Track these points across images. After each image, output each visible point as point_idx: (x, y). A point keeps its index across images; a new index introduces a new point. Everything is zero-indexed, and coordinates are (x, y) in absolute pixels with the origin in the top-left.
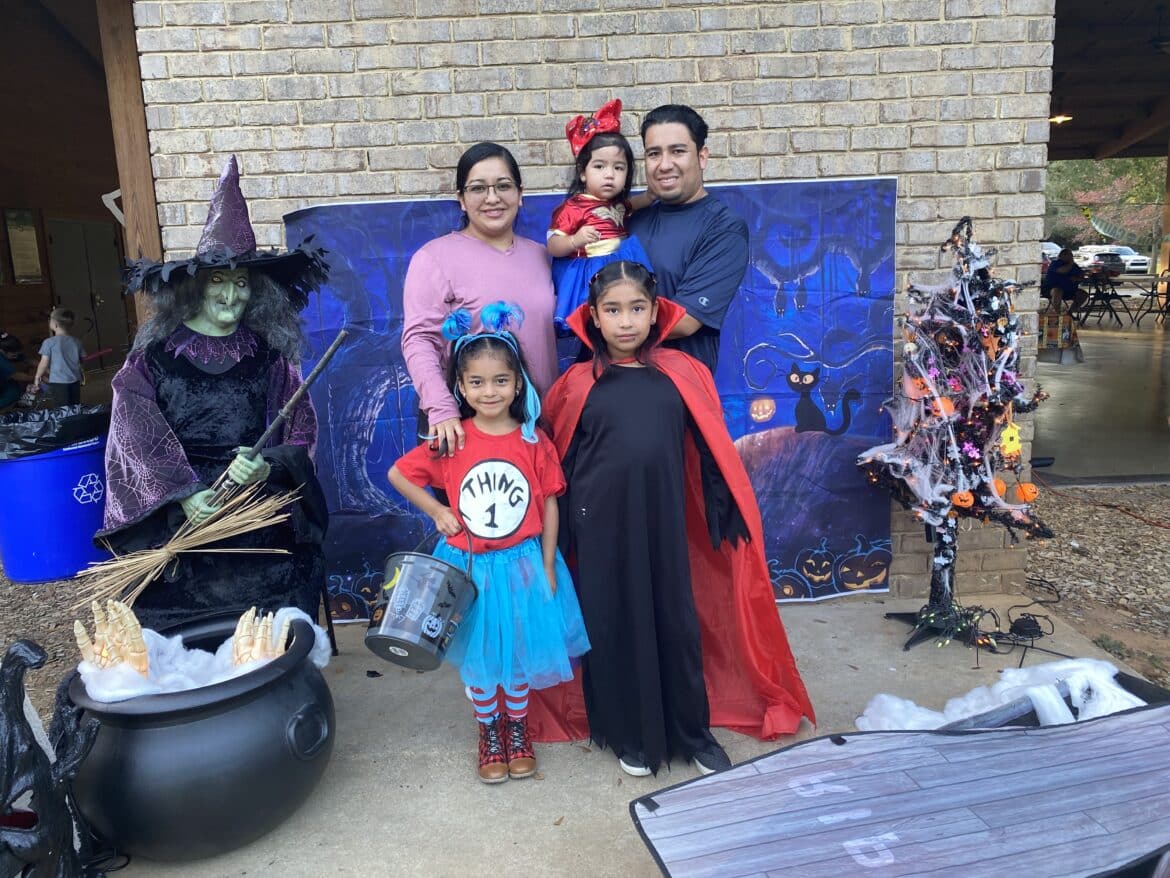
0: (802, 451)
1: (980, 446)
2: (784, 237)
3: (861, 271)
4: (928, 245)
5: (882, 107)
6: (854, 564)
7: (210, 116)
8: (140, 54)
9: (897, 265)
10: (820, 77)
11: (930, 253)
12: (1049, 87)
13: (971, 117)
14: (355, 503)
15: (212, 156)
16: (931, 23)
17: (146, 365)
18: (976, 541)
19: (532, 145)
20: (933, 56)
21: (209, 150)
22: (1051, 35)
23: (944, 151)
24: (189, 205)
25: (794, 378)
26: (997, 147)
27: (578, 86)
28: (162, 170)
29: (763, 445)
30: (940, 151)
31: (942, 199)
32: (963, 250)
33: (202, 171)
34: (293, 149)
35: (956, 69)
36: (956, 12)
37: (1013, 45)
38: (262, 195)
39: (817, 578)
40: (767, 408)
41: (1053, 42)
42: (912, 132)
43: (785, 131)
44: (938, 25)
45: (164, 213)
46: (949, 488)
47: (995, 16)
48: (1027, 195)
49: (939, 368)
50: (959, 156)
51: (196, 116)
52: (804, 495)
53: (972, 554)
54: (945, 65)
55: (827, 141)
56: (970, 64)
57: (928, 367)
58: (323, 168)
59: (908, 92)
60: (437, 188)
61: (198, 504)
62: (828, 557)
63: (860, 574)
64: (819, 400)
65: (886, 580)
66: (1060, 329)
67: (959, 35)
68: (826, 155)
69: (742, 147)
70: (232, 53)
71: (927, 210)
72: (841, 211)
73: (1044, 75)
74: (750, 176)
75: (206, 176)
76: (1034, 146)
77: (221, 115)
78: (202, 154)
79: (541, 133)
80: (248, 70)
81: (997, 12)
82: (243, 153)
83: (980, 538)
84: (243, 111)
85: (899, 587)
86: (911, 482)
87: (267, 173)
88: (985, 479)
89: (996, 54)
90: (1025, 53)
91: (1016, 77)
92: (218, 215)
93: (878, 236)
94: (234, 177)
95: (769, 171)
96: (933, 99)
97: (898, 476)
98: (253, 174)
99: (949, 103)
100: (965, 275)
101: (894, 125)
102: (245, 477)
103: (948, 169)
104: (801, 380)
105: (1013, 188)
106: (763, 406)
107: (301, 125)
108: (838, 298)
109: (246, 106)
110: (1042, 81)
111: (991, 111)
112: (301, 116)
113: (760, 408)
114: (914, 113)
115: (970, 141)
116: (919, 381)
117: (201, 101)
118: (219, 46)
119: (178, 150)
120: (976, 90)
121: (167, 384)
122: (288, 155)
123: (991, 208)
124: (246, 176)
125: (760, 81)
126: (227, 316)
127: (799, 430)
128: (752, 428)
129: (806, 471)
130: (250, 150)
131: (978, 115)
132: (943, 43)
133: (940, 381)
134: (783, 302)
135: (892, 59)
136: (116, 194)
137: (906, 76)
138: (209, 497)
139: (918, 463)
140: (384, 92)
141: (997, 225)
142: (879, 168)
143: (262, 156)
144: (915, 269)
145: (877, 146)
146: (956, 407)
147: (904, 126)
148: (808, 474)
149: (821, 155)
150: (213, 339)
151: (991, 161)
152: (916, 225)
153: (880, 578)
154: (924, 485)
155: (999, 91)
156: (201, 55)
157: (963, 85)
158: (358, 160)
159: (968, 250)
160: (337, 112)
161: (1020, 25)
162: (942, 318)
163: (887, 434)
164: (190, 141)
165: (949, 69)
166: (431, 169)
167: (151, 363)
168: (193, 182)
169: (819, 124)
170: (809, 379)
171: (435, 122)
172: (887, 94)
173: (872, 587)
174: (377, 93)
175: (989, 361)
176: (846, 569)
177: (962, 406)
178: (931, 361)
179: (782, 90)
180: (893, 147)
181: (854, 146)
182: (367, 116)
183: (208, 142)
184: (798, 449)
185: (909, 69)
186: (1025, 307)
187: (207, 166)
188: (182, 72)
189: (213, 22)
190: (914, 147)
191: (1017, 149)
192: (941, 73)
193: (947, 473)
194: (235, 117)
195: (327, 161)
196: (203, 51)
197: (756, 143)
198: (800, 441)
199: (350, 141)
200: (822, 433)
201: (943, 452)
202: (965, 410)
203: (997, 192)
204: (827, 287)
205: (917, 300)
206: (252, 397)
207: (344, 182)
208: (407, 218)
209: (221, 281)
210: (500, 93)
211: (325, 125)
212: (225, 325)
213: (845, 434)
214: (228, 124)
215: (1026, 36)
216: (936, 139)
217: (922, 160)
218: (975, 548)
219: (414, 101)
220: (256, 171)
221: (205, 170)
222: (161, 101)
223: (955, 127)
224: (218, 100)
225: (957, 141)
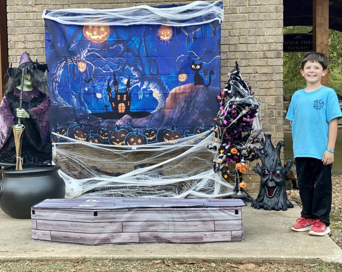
4: (246, 74)
5: (229, 31)
7: (26, 31)
8: (7, 13)
11: (246, 76)
12: (282, 26)
13: (258, 35)
15: (26, 43)
16: (244, 7)
20: (245, 17)
21: (25, 41)
22: (282, 10)
23: (250, 45)
24: (18, 57)
25: (193, 66)
26: (267, 44)
28: (11, 46)
30: (248, 45)
31: (250, 60)
33: (22, 47)
35: (252, 20)
36: (252, 3)
37: (271, 13)
38: (40, 54)
41: (283, 12)
42: (239, 39)
44: (246, 7)
45: (10, 59)
47: (264, 5)
48: (277, 59)
50: (255, 46)
51: (22, 31)
54: (249, 19)
56: (257, 19)
59: (238, 27)
67: (253, 10)
70: (34, 13)
71: (245, 63)
73: (280, 22)
75: (24, 48)
76: (278, 44)
77: (29, 30)
78: (23, 42)
80: (38, 18)
81: (265, 4)
82: (35, 42)
84: (36, 30)
87: (42, 48)
89: (265, 16)
90: (274, 15)
91: (272, 23)
96: (246, 29)
98: (38, 48)
99: (251, 31)
101: (234, 37)
103: (251, 50)
104: (196, 67)
105: (272, 57)
109: (37, 28)
110: (280, 24)
111: (264, 33)
114: (240, 33)
115: (258, 42)
117: (24, 26)
118: (31, 11)
119: (16, 40)
120: (259, 27)
123: (266, 63)
124: (36, 49)
127: (195, 85)
130: (37, 41)
131: (260, 34)
132: (248, 13)
135: (232, 17)
137: (237, 22)
141: (268, 68)
142: (229, 50)
143: (41, 43)
145: (228, 43)
147: (237, 37)
151: (265, 48)
152: (242, 67)
155: (266, 27)
156: (25, 13)
157: (255, 25)
161: (272, 8)
164: (20, 38)
165: (250, 20)
168: (20, 50)
170: (198, 67)
172: (231, 28)
180: (233, 43)
183: (25, 38)
185: (238, 20)
186: (278, 94)
188: (19, 18)
189: (29, 4)
190: (240, 44)
191: (273, 45)
192: (248, 21)
194: (34, 31)
203: (267, 58)
214: (31, 33)
215: (274, 11)
216: (247, 41)
217: (243, 48)
221: (24, 46)
222: (12, 26)
223: (253, 38)
224: (29, 26)
225: (254, 42)
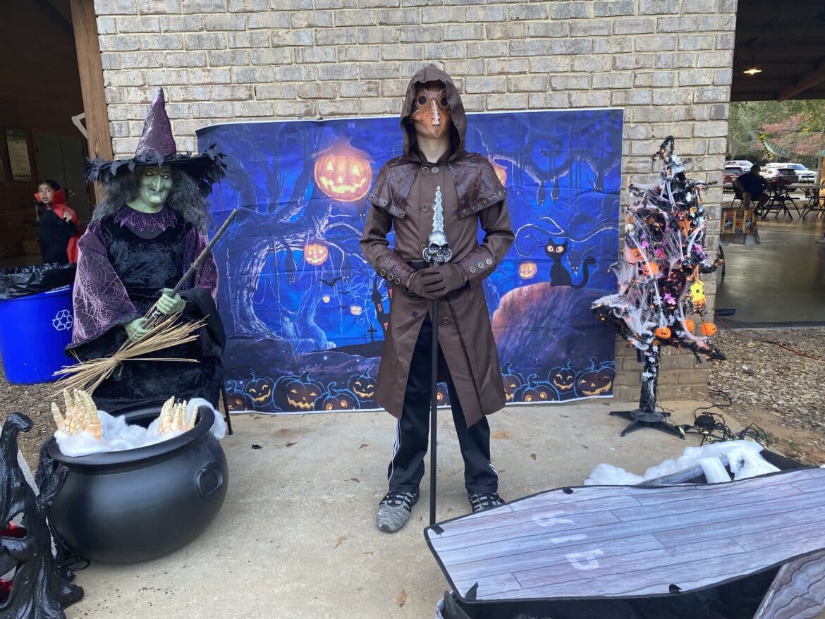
0: (555, 300)
1: (676, 296)
2: (545, 150)
3: (597, 174)
4: (645, 156)
5: (614, 59)
6: (589, 378)
7: (146, 60)
8: (97, 16)
9: (623, 170)
10: (571, 37)
11: (646, 162)
12: (732, 45)
13: (677, 66)
14: (245, 331)
15: (146, 89)
17: (100, 232)
18: (674, 363)
19: (369, 83)
20: (651, 23)
21: (145, 84)
22: (735, 8)
23: (658, 90)
24: (131, 123)
25: (550, 248)
26: (695, 88)
27: (402, 42)
28: (112, 98)
29: (528, 296)
30: (655, 90)
31: (656, 124)
32: (667, 159)
33: (140, 99)
34: (203, 84)
35: (667, 32)
37: (708, 15)
38: (181, 116)
39: (563, 387)
40: (531, 269)
41: (736, 13)
42: (635, 77)
43: (546, 75)
45: (114, 128)
46: (653, 324)
48: (715, 122)
49: (649, 242)
50: (668, 94)
51: (136, 60)
52: (555, 330)
53: (671, 372)
54: (660, 29)
55: (575, 82)
56: (677, 28)
57: (641, 241)
58: (224, 97)
59: (633, 48)
60: (303, 112)
61: (136, 327)
62: (571, 373)
63: (593, 385)
64: (567, 264)
65: (611, 389)
66: (745, 220)
67: (669, 8)
68: (574, 92)
69: (516, 86)
70: (160, 16)
71: (645, 132)
72: (584, 131)
73: (729, 37)
74: (521, 106)
75: (143, 102)
76: (721, 88)
77: (153, 59)
78: (141, 87)
79: (375, 74)
80: (172, 28)
82: (168, 87)
83: (677, 362)
84: (168, 57)
85: (620, 394)
86: (628, 321)
87: (185, 101)
88: (679, 319)
89: (695, 22)
90: (716, 21)
91: (709, 39)
92: (150, 129)
93: (610, 149)
94: (161, 103)
95: (534, 103)
96: (651, 53)
97: (619, 316)
98: (176, 102)
99: (662, 57)
100: (668, 177)
101: (623, 72)
102: (168, 309)
103: (660, 103)
104: (555, 250)
105: (706, 116)
106: (528, 268)
107: (209, 68)
108: (583, 193)
109: (170, 54)
110: (727, 42)
111: (691, 62)
112: (208, 61)
113: (526, 269)
114: (637, 63)
115: (676, 84)
116: (634, 251)
117: (139, 49)
118: (152, 11)
119: (124, 84)
120: (681, 47)
121: (114, 245)
122: (200, 89)
123: (690, 131)
124: (170, 103)
125: (529, 40)
126: (156, 199)
127: (553, 285)
128: (520, 283)
129: (557, 313)
130: (173, 85)
131: (681, 65)
132: (658, 14)
133: (650, 251)
134: (543, 195)
135: (622, 24)
136: (81, 116)
137: (632, 37)
138: (144, 322)
139: (632, 308)
140: (266, 45)
141: (694, 143)
142: (611, 102)
143: (181, 89)
144: (636, 173)
145: (610, 86)
146: (660, 269)
147: (630, 72)
148: (558, 316)
149: (571, 92)
150: (147, 214)
151: (690, 97)
152: (637, 142)
153: (607, 388)
154: (637, 323)
155: (697, 48)
156: (139, 17)
157: (672, 43)
158: (248, 93)
159: (670, 160)
160: (234, 58)
161: (713, 1)
162: (651, 206)
163: (613, 288)
164: (132, 78)
165: (662, 32)
166: (298, 99)
167: (104, 231)
168: (134, 107)
169: (569, 69)
170: (560, 249)
171: (302, 66)
172: (618, 49)
173: (602, 394)
174: (261, 45)
175: (684, 237)
176: (583, 381)
177: (665, 268)
178: (643, 236)
179: (544, 46)
180: (621, 87)
181: (594, 86)
182: (254, 61)
183: (144, 79)
184: (552, 298)
185: (634, 32)
186: (712, 201)
187: (143, 95)
188: (126, 30)
190: (636, 87)
191: (709, 90)
192: (658, 35)
193: (652, 315)
194: (163, 62)
195: (227, 93)
196: (141, 15)
197: (525, 83)
198: (553, 292)
199: (243, 79)
200: (569, 287)
201: (650, 300)
202: (666, 271)
203: (694, 120)
204: (574, 185)
205: (635, 194)
206: (173, 254)
207: (239, 108)
208: (282, 133)
209: (152, 175)
210: (347, 46)
211: (225, 68)
212: (155, 205)
213: (585, 288)
214: (158, 65)
215: (717, 9)
216: (652, 82)
217: (642, 96)
218: (672, 368)
219: (288, 51)
220: (178, 99)
221: (142, 98)
222: (112, 49)
223: (665, 73)
224: (151, 50)
225: (667, 83)
